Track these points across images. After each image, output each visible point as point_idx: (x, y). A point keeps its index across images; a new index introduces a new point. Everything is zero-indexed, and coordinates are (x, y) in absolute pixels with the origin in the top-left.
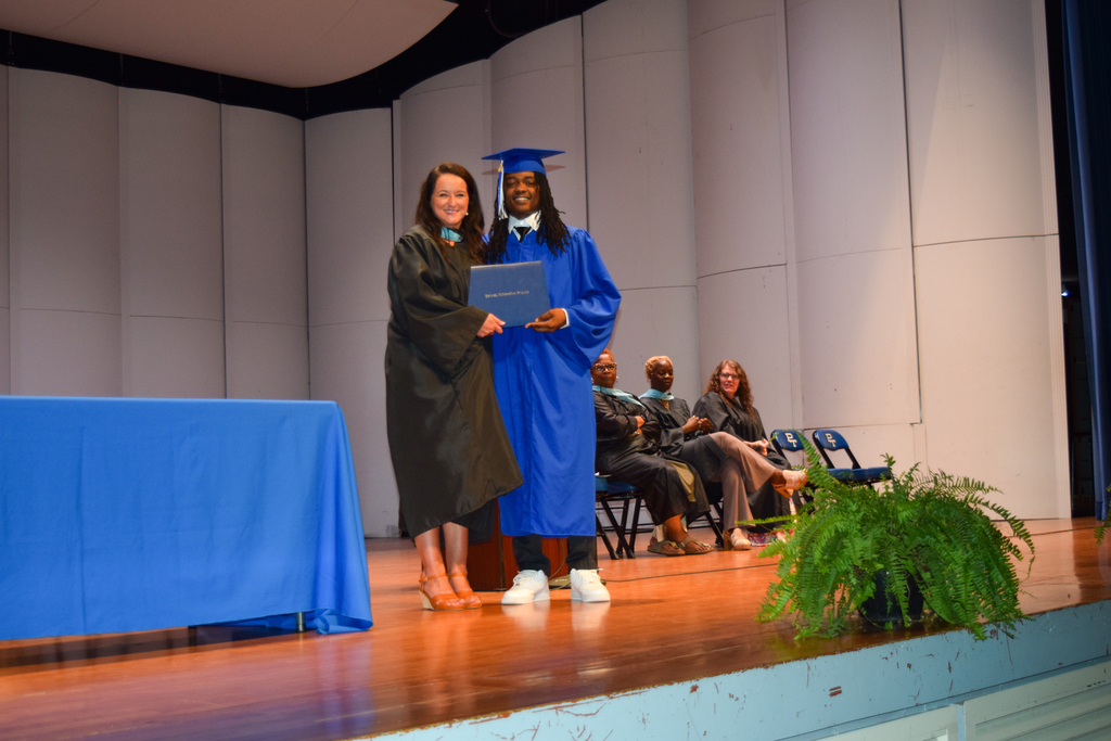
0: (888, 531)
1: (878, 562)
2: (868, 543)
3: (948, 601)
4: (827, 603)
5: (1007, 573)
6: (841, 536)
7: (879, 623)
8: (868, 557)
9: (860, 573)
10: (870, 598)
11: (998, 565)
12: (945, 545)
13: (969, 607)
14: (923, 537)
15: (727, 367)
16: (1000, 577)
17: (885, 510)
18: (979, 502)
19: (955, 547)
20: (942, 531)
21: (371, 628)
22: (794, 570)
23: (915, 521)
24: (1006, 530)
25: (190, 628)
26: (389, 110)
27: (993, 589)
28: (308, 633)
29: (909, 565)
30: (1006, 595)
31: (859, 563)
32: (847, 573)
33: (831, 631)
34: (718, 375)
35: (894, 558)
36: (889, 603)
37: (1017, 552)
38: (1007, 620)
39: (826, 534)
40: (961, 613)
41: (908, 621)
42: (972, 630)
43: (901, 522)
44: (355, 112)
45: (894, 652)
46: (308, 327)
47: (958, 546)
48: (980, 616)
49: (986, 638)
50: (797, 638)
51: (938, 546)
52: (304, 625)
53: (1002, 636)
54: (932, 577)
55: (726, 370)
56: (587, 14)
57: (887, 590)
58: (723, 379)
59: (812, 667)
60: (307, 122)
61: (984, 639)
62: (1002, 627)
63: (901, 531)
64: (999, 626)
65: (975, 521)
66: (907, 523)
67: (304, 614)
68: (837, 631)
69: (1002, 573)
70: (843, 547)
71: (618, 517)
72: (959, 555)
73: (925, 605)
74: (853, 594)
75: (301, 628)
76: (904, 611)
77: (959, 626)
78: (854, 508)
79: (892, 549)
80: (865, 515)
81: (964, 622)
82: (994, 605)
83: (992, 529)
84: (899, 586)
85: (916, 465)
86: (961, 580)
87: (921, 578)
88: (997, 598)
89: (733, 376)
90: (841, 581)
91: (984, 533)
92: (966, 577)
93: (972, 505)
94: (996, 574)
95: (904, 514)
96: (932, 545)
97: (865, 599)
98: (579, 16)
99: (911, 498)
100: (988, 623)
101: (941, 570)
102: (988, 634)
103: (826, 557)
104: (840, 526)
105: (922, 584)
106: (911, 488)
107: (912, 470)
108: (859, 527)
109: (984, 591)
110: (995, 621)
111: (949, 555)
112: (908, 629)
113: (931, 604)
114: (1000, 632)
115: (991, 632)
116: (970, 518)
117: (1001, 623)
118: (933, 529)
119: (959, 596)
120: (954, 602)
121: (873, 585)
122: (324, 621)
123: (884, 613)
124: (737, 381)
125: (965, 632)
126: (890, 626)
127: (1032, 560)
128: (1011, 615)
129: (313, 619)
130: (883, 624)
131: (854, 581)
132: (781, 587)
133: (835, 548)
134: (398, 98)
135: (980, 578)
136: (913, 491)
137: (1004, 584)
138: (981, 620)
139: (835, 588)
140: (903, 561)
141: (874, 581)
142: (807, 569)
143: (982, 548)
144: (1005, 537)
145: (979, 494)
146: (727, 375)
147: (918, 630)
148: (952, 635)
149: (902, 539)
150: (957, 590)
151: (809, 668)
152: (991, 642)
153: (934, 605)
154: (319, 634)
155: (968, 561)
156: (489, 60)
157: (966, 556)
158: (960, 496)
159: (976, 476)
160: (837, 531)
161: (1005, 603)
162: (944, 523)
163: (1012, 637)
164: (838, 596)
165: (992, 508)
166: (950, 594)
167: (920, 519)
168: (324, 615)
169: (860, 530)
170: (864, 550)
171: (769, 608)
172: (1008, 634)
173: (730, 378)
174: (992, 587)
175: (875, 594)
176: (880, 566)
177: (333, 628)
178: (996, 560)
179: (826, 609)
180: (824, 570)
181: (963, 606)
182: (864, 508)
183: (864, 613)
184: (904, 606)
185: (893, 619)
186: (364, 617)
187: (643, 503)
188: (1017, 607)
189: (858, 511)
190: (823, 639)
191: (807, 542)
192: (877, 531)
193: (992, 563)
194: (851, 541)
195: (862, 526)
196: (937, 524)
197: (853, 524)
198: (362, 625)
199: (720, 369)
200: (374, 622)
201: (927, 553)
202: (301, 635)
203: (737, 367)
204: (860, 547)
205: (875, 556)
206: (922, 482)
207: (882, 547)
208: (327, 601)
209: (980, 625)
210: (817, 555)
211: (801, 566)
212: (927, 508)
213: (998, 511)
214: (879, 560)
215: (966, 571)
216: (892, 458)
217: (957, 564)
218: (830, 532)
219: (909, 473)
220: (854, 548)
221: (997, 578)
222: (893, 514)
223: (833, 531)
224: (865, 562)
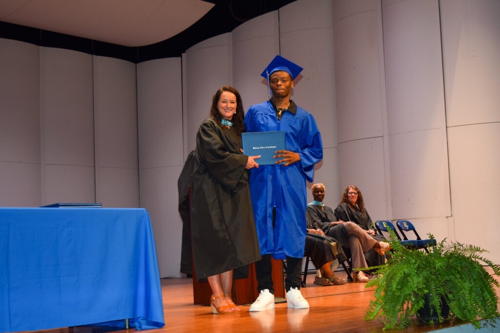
0: (431, 273)
1: (426, 289)
2: (421, 279)
3: (462, 309)
4: (400, 310)
5: (492, 294)
6: (406, 276)
7: (426, 321)
8: (421, 286)
9: (416, 295)
10: (421, 308)
11: (487, 290)
12: (460, 280)
13: (472, 312)
14: (449, 276)
15: (351, 189)
16: (488, 296)
17: (429, 262)
18: (477, 258)
19: (465, 281)
20: (458, 273)
21: (164, 327)
22: (383, 293)
23: (444, 268)
24: (490, 271)
25: (70, 327)
26: (180, 58)
27: (485, 302)
28: (131, 330)
29: (441, 290)
30: (491, 305)
31: (416, 290)
32: (410, 295)
33: (402, 325)
34: (347, 193)
35: (435, 287)
36: (432, 310)
37: (496, 283)
38: (492, 318)
39: (399, 275)
40: (468, 315)
41: (441, 319)
42: (474, 323)
43: (437, 268)
44: (162, 59)
46: (139, 170)
47: (466, 281)
48: (478, 316)
49: (481, 328)
50: (384, 329)
51: (456, 281)
52: (129, 326)
53: (489, 327)
54: (453, 296)
55: (351, 190)
56: (281, 9)
57: (430, 304)
58: (349, 195)
60: (138, 64)
61: (480, 328)
62: (489, 322)
63: (437, 273)
64: (487, 321)
65: (475, 268)
66: (440, 269)
67: (129, 319)
68: (404, 325)
69: (489, 294)
70: (408, 281)
72: (467, 285)
73: (450, 311)
74: (413, 306)
75: (127, 327)
76: (439, 314)
77: (467, 321)
78: (413, 261)
79: (432, 282)
80: (419, 265)
81: (470, 319)
82: (485, 310)
83: (483, 271)
84: (436, 301)
85: (445, 239)
86: (468, 298)
87: (448, 297)
88: (486, 307)
89: (354, 193)
90: (407, 299)
91: (480, 273)
92: (471, 296)
93: (473, 259)
94: (486, 294)
95: (439, 264)
96: (453, 280)
97: (419, 308)
98: (277, 11)
99: (442, 256)
100: (482, 320)
101: (458, 293)
102: (482, 325)
103: (399, 287)
104: (406, 271)
105: (448, 300)
106: (442, 251)
107: (443, 241)
108: (416, 271)
109: (480, 303)
110: (485, 319)
111: (461, 285)
112: (441, 324)
113: (453, 311)
114: (488, 324)
115: (484, 324)
116: (472, 266)
117: (489, 320)
118: (453, 271)
119: (467, 306)
120: (464, 309)
121: (423, 301)
122: (139, 323)
123: (429, 315)
124: (357, 196)
125: (470, 324)
126: (432, 322)
128: (494, 316)
129: (133, 322)
130: (428, 321)
131: (413, 299)
132: (376, 303)
133: (404, 282)
134: (185, 52)
135: (478, 297)
136: (443, 253)
137: (490, 300)
138: (478, 318)
139: (403, 303)
140: (438, 289)
141: (423, 299)
142: (389, 294)
143: (479, 281)
144: (490, 276)
145: (477, 253)
146: (352, 193)
147: (446, 324)
148: (463, 326)
149: (437, 277)
150: (466, 303)
152: (484, 330)
153: (455, 311)
154: (137, 330)
155: (471, 288)
156: (231, 33)
157: (471, 285)
158: (467, 255)
159: (476, 244)
160: (404, 273)
161: (491, 309)
162: (459, 268)
163: (494, 327)
164: (405, 306)
165: (484, 260)
166: (463, 305)
167: (447, 267)
168: (139, 320)
169: (417, 273)
170: (418, 283)
171: (369, 313)
172: (492, 325)
173: (353, 194)
174: (484, 301)
175: (424, 305)
176: (426, 291)
177: (144, 327)
178: (486, 287)
179: (399, 314)
180: (398, 294)
181: (469, 311)
182: (419, 261)
183: (419, 315)
184: (439, 312)
185: (433, 318)
186: (160, 321)
187: (310, 259)
188: (497, 311)
189: (415, 263)
190: (398, 329)
191: (390, 279)
192: (425, 273)
193: (484, 289)
194: (412, 279)
195: (417, 270)
196: (455, 269)
197: (413, 270)
198: (159, 325)
199: (348, 190)
200: (165, 323)
201: (450, 284)
202: (127, 331)
203: (356, 189)
204: (416, 282)
205: (424, 286)
206: (448, 247)
207: (428, 281)
208: (141, 312)
209: (478, 321)
210: (394, 286)
211: (386, 291)
212: (450, 260)
213: (487, 262)
214: (426, 288)
215: (470, 293)
216: (432, 235)
217: (466, 290)
218: (401, 274)
219: (442, 243)
220: (413, 282)
221: (487, 296)
222: (433, 264)
223: (403, 273)
224: (419, 289)
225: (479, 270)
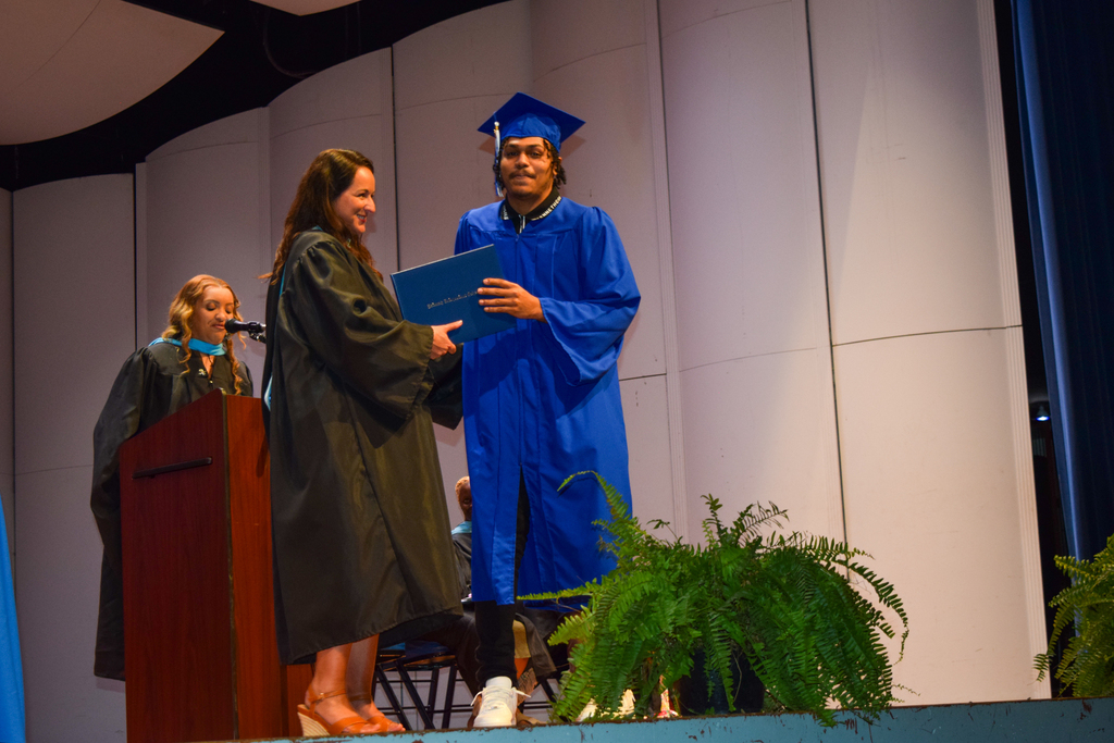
0: (710, 590)
1: (697, 628)
2: (685, 605)
6: (648, 598)
8: (680, 622)
9: (670, 643)
10: (685, 676)
11: (856, 636)
12: (783, 606)
14: (755, 597)
16: (857, 648)
17: (707, 566)
18: (835, 561)
19: (794, 607)
20: (781, 589)
26: (130, 176)
27: (850, 665)
29: (736, 632)
31: (670, 630)
36: (711, 684)
39: (629, 597)
45: (707, 731)
46: (14, 475)
47: (798, 605)
51: (774, 608)
54: (768, 649)
56: (398, 45)
57: (706, 667)
59: (587, 737)
60: (16, 193)
61: (834, 727)
62: (860, 714)
65: (823, 578)
70: (650, 611)
71: (424, 692)
72: (798, 617)
76: (728, 691)
77: (799, 708)
79: (710, 608)
80: (681, 573)
81: (808, 705)
84: (720, 658)
85: (749, 508)
86: (801, 647)
87: (753, 652)
91: (837, 594)
92: (807, 643)
93: (823, 563)
94: (852, 643)
95: (729, 568)
96: (765, 606)
97: (678, 677)
98: (389, 49)
100: (843, 711)
101: (776, 636)
103: (626, 623)
104: (648, 587)
105: (754, 657)
107: (742, 515)
108: (673, 588)
111: (786, 616)
115: (847, 722)
116: (818, 575)
118: (769, 588)
119: (798, 667)
121: (691, 661)
125: (808, 717)
127: (905, 635)
133: (640, 612)
134: (144, 161)
135: (830, 650)
140: (726, 626)
141: (691, 656)
142: (602, 642)
143: (834, 612)
144: (865, 601)
150: (796, 661)
151: (583, 737)
155: (811, 623)
156: (267, 108)
157: (810, 617)
160: (644, 594)
162: (784, 581)
169: (674, 592)
170: (677, 613)
172: (867, 722)
174: (847, 662)
175: (692, 671)
176: (696, 633)
178: (852, 627)
180: (624, 639)
181: (801, 677)
184: (728, 684)
191: (605, 609)
192: (695, 591)
193: (847, 632)
194: (661, 605)
195: (677, 587)
196: (774, 583)
197: (664, 583)
204: (672, 611)
205: (691, 621)
209: (831, 712)
210: (616, 622)
211: (597, 640)
213: (860, 571)
214: (697, 626)
215: (807, 635)
216: (717, 500)
217: (796, 627)
218: (634, 594)
219: (740, 519)
220: (664, 612)
221: (853, 650)
222: (716, 570)
223: (639, 594)
224: (678, 629)
225: (834, 584)
